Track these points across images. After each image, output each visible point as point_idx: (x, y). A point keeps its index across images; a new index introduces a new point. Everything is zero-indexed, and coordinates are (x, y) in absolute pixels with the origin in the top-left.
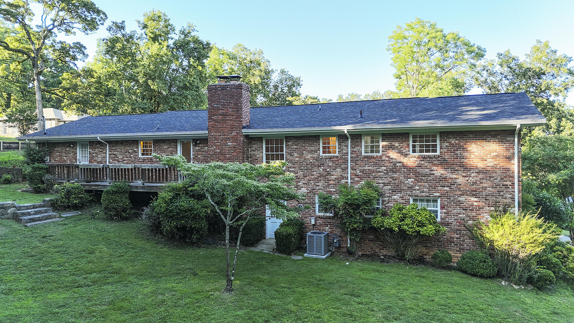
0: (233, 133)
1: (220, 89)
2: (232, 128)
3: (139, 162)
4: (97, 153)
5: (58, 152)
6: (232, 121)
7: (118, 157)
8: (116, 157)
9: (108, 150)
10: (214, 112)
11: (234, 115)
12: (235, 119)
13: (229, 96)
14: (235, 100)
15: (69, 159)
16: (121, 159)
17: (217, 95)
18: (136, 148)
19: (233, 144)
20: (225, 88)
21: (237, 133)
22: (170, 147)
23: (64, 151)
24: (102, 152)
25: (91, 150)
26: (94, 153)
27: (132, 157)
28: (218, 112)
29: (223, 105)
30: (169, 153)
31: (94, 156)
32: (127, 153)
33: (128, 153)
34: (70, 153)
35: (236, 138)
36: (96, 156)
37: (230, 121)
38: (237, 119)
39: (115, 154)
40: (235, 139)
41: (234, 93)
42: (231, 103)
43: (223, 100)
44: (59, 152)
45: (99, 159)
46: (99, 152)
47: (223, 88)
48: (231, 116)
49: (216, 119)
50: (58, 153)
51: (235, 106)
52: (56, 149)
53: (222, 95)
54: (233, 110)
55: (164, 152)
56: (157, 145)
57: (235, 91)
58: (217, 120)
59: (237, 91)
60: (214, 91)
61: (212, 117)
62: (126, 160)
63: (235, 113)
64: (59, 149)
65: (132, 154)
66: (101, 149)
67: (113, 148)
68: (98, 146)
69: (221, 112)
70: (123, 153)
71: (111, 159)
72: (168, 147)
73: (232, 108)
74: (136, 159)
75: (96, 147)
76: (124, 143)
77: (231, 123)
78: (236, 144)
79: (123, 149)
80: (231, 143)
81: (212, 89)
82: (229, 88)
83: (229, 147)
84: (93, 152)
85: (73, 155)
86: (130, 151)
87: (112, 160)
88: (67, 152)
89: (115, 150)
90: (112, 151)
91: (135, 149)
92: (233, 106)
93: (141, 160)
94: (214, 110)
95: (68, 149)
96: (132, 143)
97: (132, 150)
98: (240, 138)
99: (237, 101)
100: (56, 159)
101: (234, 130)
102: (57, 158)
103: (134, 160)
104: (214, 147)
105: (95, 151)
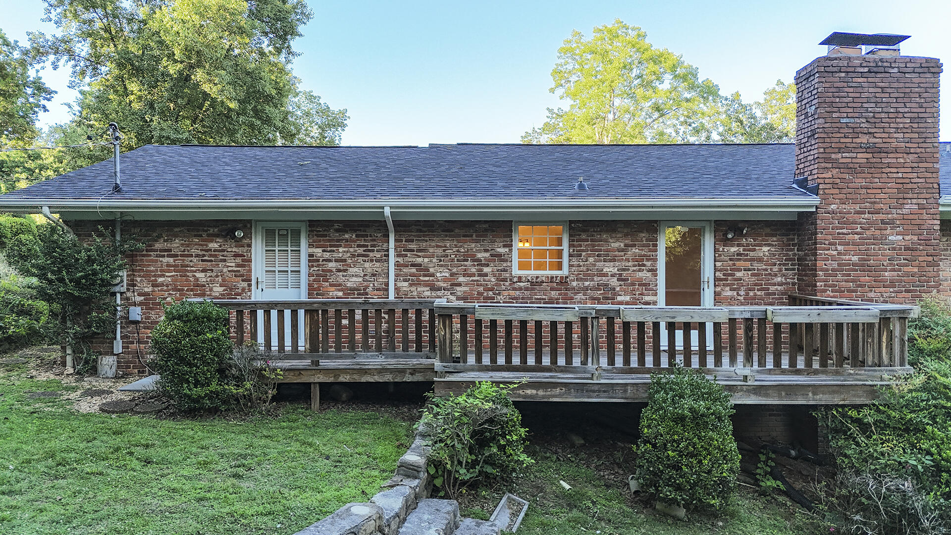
0: (907, 206)
1: (866, 70)
2: (904, 191)
3: (515, 289)
4: (345, 261)
5: (168, 256)
6: (903, 170)
7: (433, 275)
8: (425, 276)
9: (392, 253)
10: (842, 140)
11: (912, 150)
12: (916, 165)
13: (896, 95)
14: (914, 105)
15: (220, 279)
16: (445, 280)
17: (851, 90)
18: (504, 246)
19: (907, 238)
20: (882, 69)
21: (921, 207)
22: (634, 246)
23: (194, 251)
24: (367, 256)
25: (320, 250)
26: (330, 261)
27: (486, 275)
28: (855, 140)
29: (873, 121)
30: (630, 264)
31: (331, 271)
32: (469, 263)
33: (474, 261)
34: (225, 261)
35: (918, 222)
36: (339, 271)
37: (895, 170)
38: (921, 165)
39: (420, 265)
40: (910, 224)
41: (912, 85)
42: (900, 115)
43: (873, 105)
44: (176, 256)
45: (354, 279)
46: (353, 256)
47: (875, 69)
48: (901, 155)
49: (849, 160)
50: (171, 260)
51: (915, 125)
52: (158, 246)
53: (871, 90)
54: (907, 135)
55: (610, 261)
56: (584, 237)
57: (917, 80)
58: (851, 165)
59: (923, 80)
60: (843, 75)
61: (833, 156)
62: (467, 285)
63: (916, 145)
64: (176, 244)
65: (488, 265)
66: (359, 246)
67: (413, 246)
68: (347, 236)
69: (864, 139)
70: (453, 260)
71: (405, 280)
72: (626, 245)
73: (905, 131)
74: (505, 280)
75: (338, 241)
76: (457, 231)
77: (900, 175)
78: (915, 238)
79: (452, 247)
80: (901, 237)
81: (835, 69)
82: (896, 70)
83: (894, 249)
84: (327, 255)
85: (238, 266)
86: (479, 255)
87: (406, 284)
88: (211, 256)
89: (419, 251)
90: (409, 254)
91: (502, 250)
92: (907, 126)
93: (522, 284)
94: (839, 135)
95: (213, 245)
96: (486, 230)
97: (486, 251)
98: (931, 222)
99: (923, 110)
100: (160, 280)
101: (910, 196)
102: (163, 276)
103: (496, 285)
104: (839, 248)
105: (335, 255)
